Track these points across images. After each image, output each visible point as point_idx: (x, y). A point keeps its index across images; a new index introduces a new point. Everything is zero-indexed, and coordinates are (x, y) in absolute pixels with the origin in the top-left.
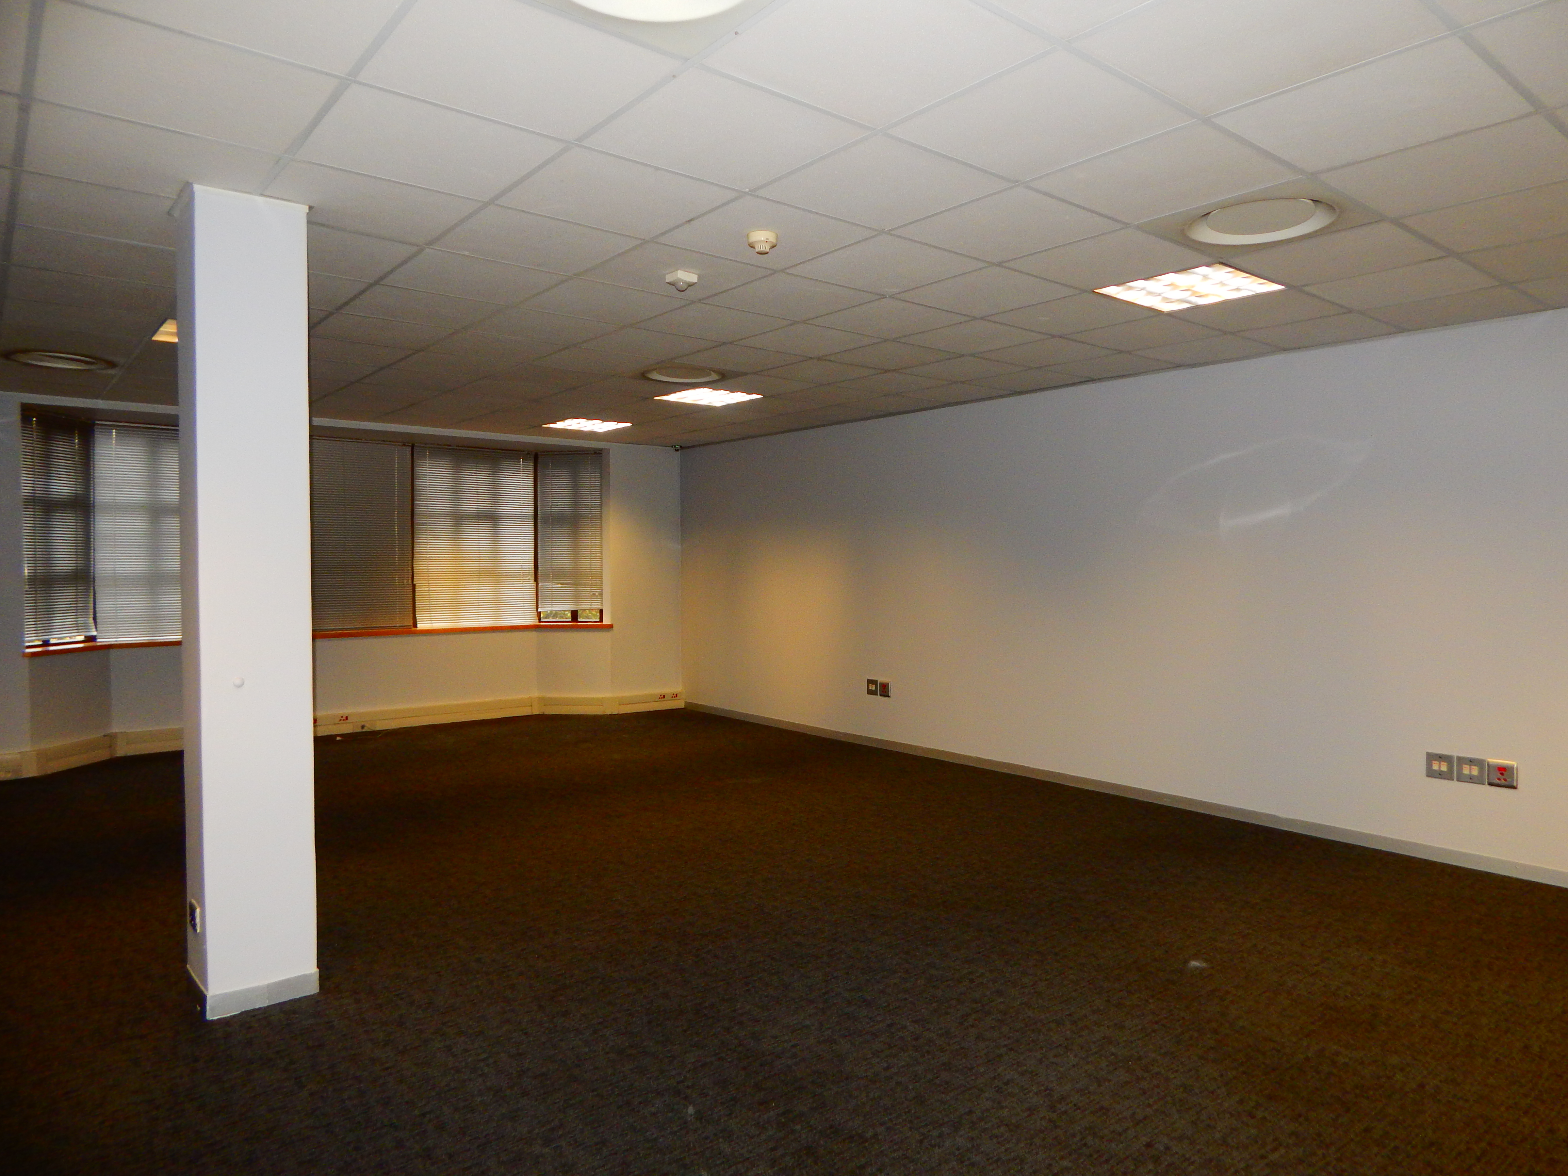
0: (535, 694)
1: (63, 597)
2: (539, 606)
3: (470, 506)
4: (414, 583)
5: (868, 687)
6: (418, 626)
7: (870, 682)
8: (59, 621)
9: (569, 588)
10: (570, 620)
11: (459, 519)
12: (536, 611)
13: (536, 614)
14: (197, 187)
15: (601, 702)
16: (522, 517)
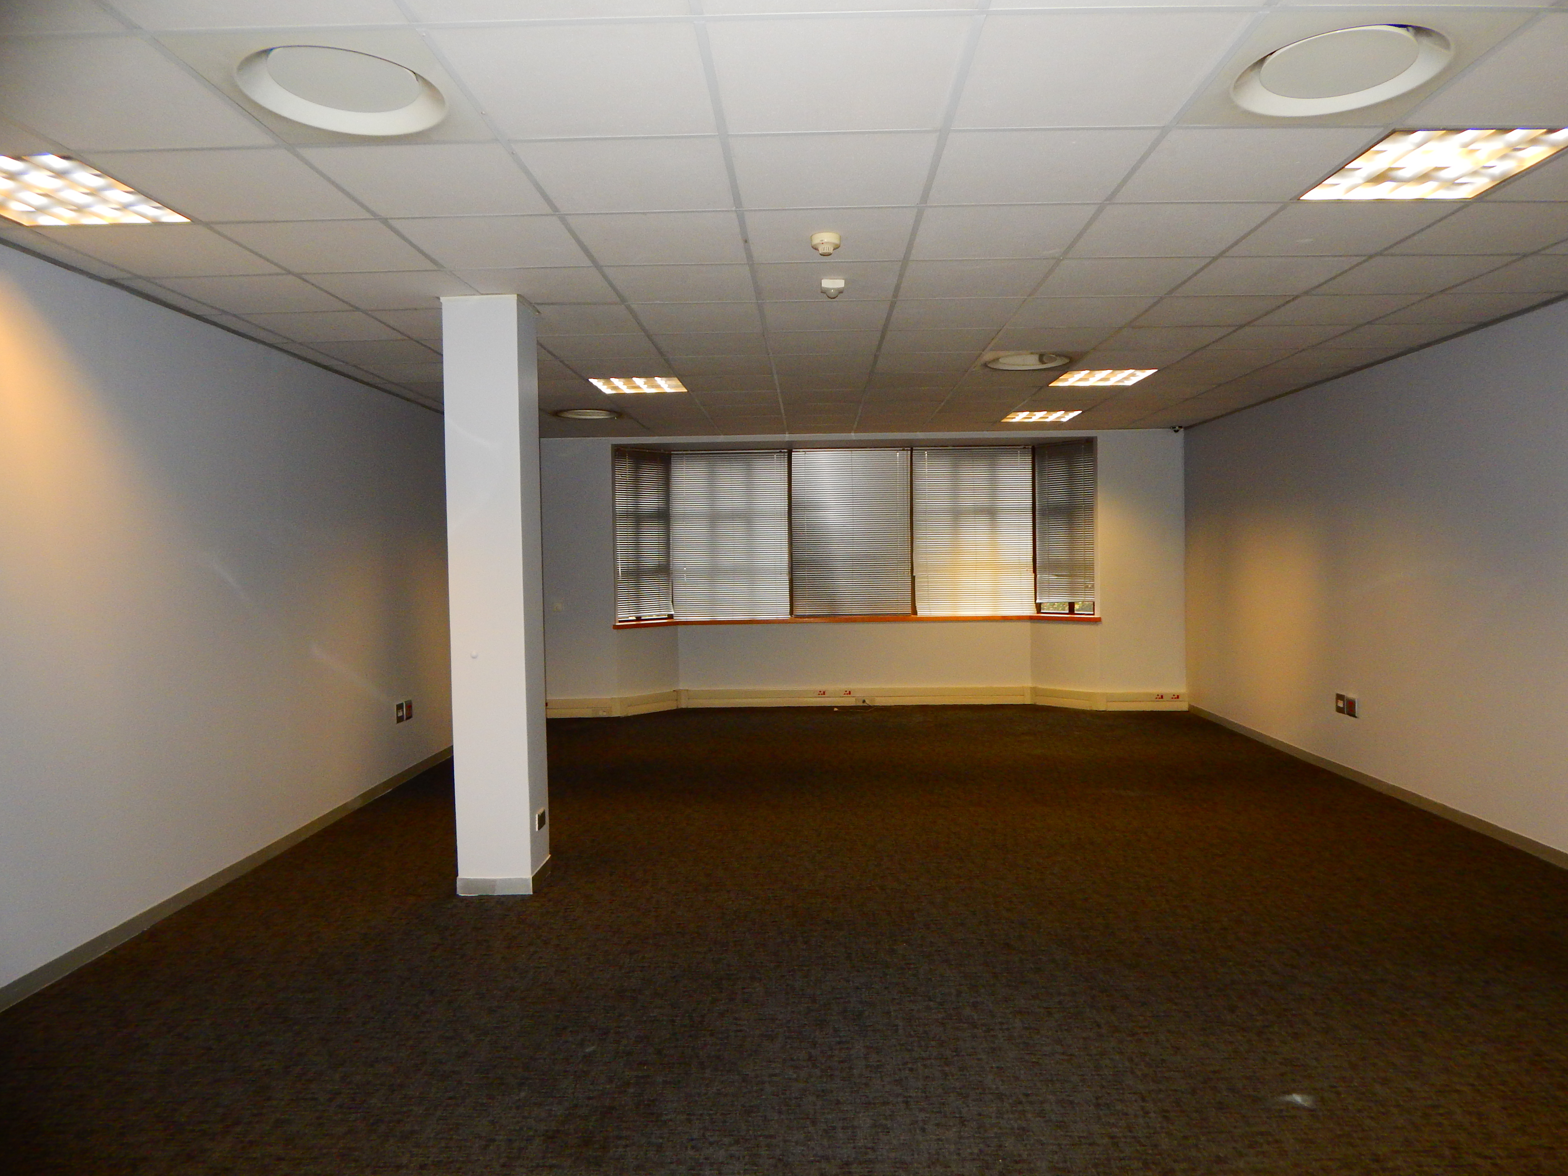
0: (1029, 684)
1: (649, 585)
2: (1038, 598)
3: (968, 501)
4: (914, 575)
5: (1337, 702)
6: (918, 614)
7: (1340, 697)
8: (645, 604)
9: (1065, 580)
10: (1067, 612)
11: (957, 514)
12: (1034, 603)
13: (1035, 605)
14: (442, 299)
15: (1088, 696)
16: (1020, 510)
